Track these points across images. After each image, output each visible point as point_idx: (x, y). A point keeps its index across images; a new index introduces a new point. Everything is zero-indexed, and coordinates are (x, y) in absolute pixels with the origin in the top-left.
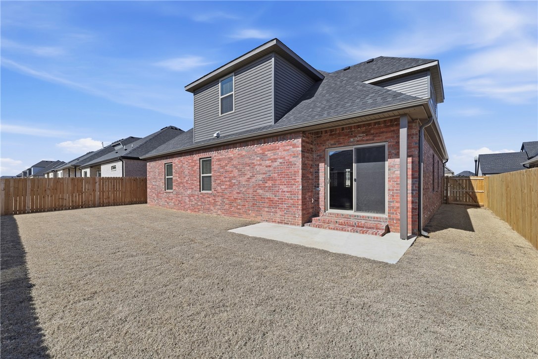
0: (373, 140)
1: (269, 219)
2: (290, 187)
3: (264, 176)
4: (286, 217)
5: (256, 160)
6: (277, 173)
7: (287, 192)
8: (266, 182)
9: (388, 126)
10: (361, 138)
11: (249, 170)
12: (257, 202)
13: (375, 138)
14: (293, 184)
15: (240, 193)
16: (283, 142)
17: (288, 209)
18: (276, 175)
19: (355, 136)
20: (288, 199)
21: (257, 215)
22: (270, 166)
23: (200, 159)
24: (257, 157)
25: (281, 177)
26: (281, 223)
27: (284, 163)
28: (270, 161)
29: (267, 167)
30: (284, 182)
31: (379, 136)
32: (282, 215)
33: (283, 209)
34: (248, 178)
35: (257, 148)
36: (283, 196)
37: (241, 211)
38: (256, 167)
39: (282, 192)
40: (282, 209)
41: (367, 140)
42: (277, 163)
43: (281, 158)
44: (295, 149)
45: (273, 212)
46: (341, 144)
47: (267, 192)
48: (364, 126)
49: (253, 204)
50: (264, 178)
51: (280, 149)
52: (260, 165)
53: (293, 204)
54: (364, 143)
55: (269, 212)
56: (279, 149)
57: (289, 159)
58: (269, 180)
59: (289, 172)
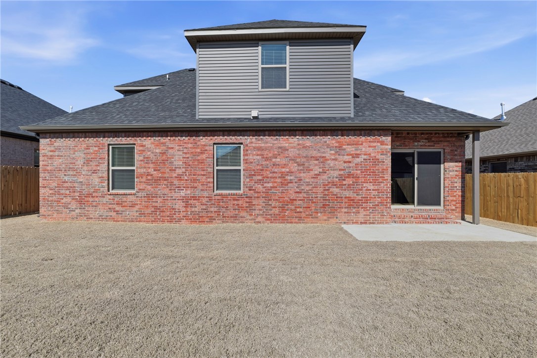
0: (434, 146)
1: (348, 220)
2: (376, 185)
3: (342, 172)
4: (371, 216)
5: (329, 154)
6: (360, 170)
7: (373, 190)
8: (344, 180)
9: (445, 137)
10: (424, 143)
11: (316, 165)
12: (329, 202)
13: (436, 145)
14: (381, 182)
15: (301, 193)
16: (369, 138)
17: (374, 208)
18: (359, 172)
19: (419, 141)
20: (375, 198)
21: (330, 218)
22: (350, 162)
23: (214, 144)
24: (331, 150)
25: (365, 175)
26: (365, 223)
27: (370, 159)
28: (351, 157)
29: (345, 162)
30: (369, 180)
31: (438, 144)
32: (367, 215)
33: (368, 208)
34: (316, 175)
35: (330, 140)
36: (368, 195)
37: (303, 215)
38: (329, 162)
39: (366, 190)
40: (366, 208)
41: (429, 146)
42: (360, 159)
43: (365, 155)
44: (383, 147)
45: (353, 213)
46: (406, 146)
47: (345, 190)
48: (427, 134)
49: (323, 205)
50: (342, 175)
51: (364, 144)
52: (336, 160)
53: (381, 203)
54: (427, 147)
55: (348, 213)
56: (362, 144)
57: (375, 157)
58: (349, 177)
59: (377, 170)
